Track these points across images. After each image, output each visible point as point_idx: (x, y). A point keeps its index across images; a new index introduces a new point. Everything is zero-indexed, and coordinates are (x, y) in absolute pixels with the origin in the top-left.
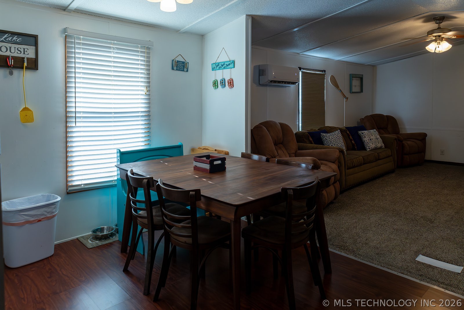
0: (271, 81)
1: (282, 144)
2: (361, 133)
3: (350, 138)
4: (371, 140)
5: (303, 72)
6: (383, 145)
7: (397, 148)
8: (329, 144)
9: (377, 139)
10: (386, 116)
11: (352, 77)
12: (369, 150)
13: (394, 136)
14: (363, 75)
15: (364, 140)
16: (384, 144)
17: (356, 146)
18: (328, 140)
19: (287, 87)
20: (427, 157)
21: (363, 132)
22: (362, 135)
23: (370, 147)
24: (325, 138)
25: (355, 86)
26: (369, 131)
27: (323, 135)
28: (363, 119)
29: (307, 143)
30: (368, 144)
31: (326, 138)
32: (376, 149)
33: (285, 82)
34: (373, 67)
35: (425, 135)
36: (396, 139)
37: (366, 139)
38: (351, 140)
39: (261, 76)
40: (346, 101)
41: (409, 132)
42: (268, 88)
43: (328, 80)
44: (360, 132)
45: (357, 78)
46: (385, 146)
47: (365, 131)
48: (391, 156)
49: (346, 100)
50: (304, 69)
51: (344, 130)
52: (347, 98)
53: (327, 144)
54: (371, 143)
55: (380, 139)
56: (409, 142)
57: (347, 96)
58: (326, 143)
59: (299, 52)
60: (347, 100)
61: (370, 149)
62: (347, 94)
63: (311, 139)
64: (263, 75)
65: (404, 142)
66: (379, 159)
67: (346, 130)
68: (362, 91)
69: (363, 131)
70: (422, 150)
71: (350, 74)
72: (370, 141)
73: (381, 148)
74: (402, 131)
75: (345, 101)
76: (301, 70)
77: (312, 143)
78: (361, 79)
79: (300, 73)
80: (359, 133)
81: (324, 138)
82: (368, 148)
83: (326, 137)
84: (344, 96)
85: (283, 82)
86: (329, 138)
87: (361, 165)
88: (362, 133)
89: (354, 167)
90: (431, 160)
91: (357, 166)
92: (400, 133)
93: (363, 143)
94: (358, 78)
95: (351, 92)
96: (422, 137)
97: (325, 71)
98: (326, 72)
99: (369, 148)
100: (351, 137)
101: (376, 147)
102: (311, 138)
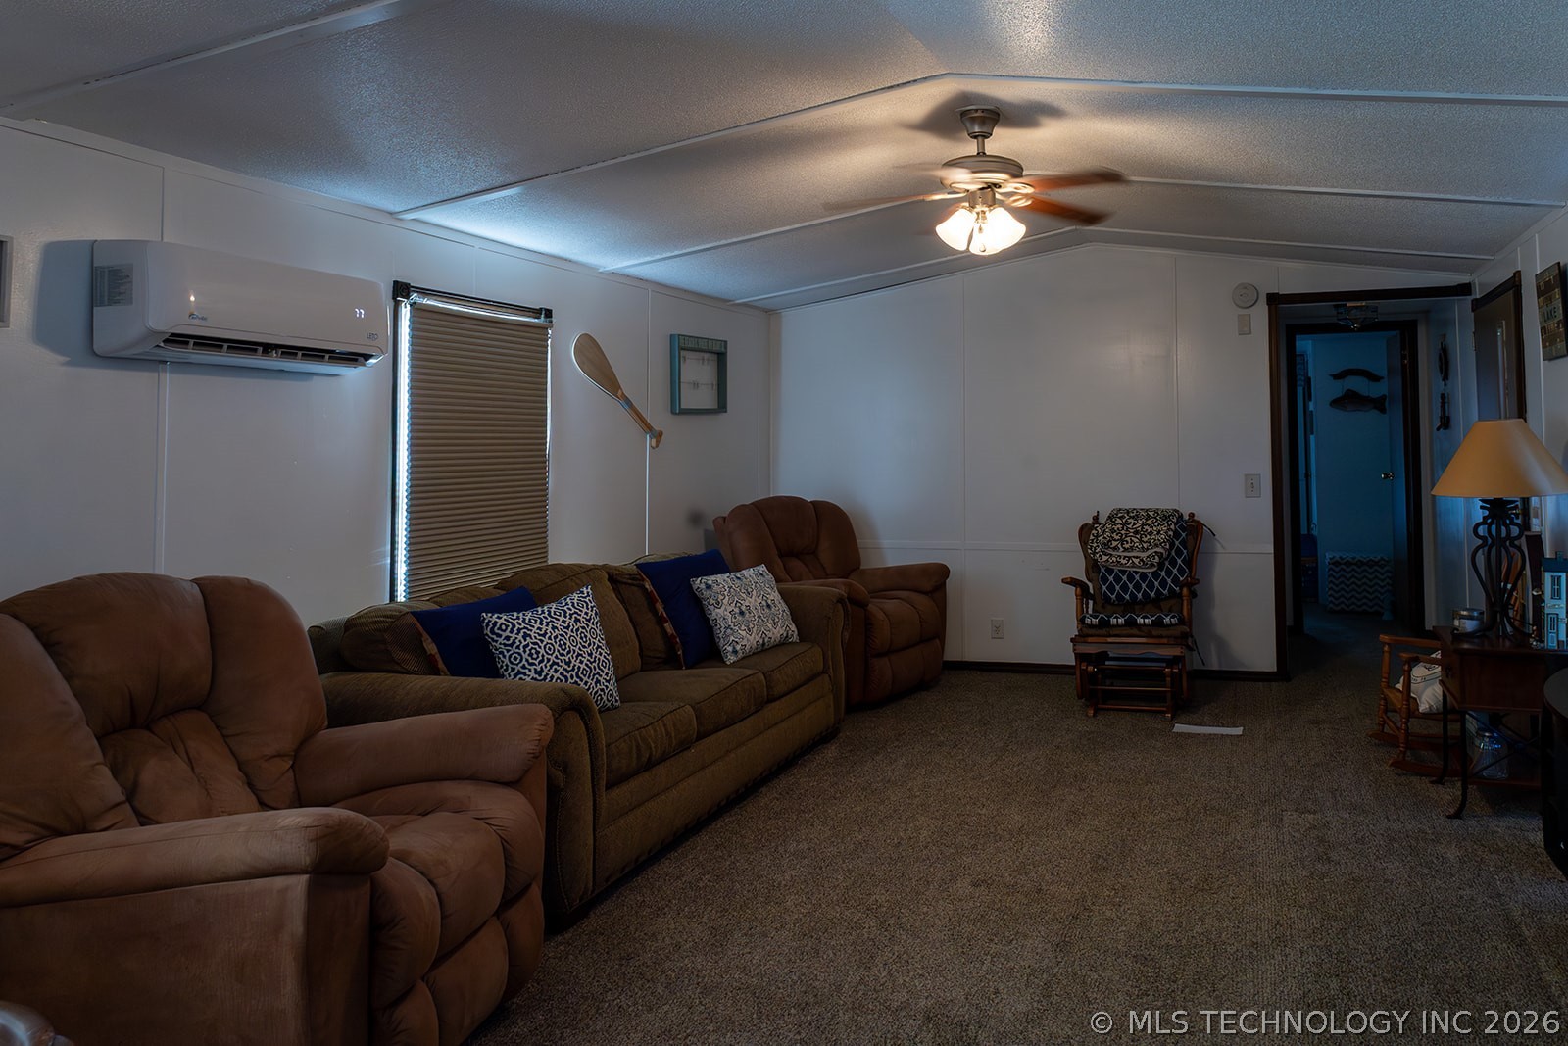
0: (177, 340)
1: (201, 706)
2: (703, 586)
3: (654, 611)
4: (742, 613)
5: (418, 309)
6: (793, 628)
7: (846, 635)
8: (524, 667)
9: (769, 606)
10: (814, 503)
11: (681, 346)
12: (731, 658)
13: (835, 588)
14: (726, 342)
15: (714, 615)
16: (797, 627)
17: (679, 645)
18: (518, 647)
19: (315, 378)
20: (952, 653)
21: (710, 583)
22: (707, 593)
23: (738, 647)
24: (504, 635)
25: (696, 385)
26: (738, 574)
27: (496, 622)
28: (725, 518)
29: (409, 673)
30: (729, 631)
31: (507, 638)
32: (764, 650)
33: (289, 351)
34: (769, 314)
35: (943, 571)
36: (840, 600)
37: (721, 613)
38: (660, 621)
39: (102, 304)
40: (654, 444)
41: (893, 559)
42: (169, 381)
43: (562, 356)
44: (698, 583)
45: (702, 354)
46: (798, 635)
47: (720, 578)
48: (823, 672)
49: (654, 441)
50: (424, 292)
51: (632, 577)
52: (658, 436)
53: (513, 669)
54: (743, 628)
55: (782, 606)
56: (890, 605)
57: (656, 428)
58: (506, 661)
59: (391, 207)
60: (658, 443)
61: (740, 655)
62: (658, 417)
63: (431, 648)
64: (117, 302)
65: (875, 607)
66: (771, 699)
67: (640, 575)
68: (722, 406)
69: (713, 578)
70: (934, 631)
71: (671, 336)
72: (740, 618)
73: (783, 643)
74: (871, 561)
75: (651, 446)
76: (407, 297)
77: (436, 672)
78: (721, 357)
79: (405, 312)
80: (695, 587)
81: (500, 636)
82: (730, 649)
83: (512, 632)
84: (647, 427)
85: (267, 348)
86: (526, 636)
87: (684, 745)
88: (709, 587)
89: (649, 765)
90: (964, 660)
91: (663, 759)
92: (862, 567)
93: (712, 628)
94: (706, 355)
95: (678, 410)
96: (932, 582)
97: (549, 313)
98: (554, 319)
99: (735, 652)
100: (660, 607)
101: (764, 644)
102: (434, 641)
